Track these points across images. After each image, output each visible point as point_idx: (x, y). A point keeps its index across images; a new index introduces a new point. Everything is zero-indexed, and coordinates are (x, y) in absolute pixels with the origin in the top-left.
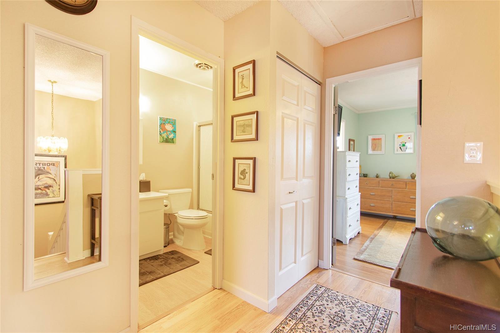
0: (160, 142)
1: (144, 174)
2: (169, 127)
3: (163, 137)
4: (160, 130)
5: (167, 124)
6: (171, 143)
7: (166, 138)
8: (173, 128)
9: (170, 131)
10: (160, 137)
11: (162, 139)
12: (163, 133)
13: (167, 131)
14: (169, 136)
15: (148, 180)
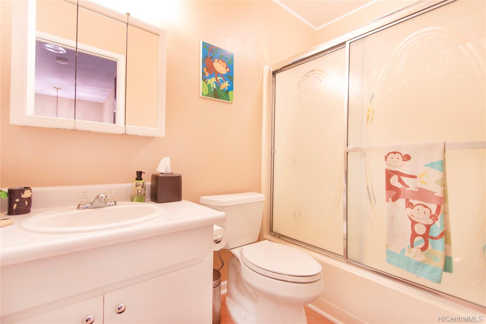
0: (203, 95)
1: (169, 158)
2: (220, 67)
3: (209, 86)
4: (203, 69)
5: (216, 60)
6: (223, 99)
7: (214, 88)
8: (228, 70)
9: (222, 75)
10: (203, 85)
11: (207, 88)
12: (210, 77)
13: (216, 74)
14: (220, 85)
15: (176, 173)
